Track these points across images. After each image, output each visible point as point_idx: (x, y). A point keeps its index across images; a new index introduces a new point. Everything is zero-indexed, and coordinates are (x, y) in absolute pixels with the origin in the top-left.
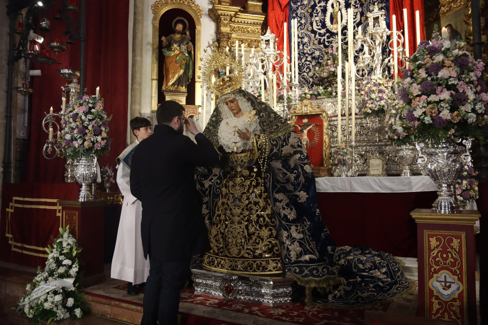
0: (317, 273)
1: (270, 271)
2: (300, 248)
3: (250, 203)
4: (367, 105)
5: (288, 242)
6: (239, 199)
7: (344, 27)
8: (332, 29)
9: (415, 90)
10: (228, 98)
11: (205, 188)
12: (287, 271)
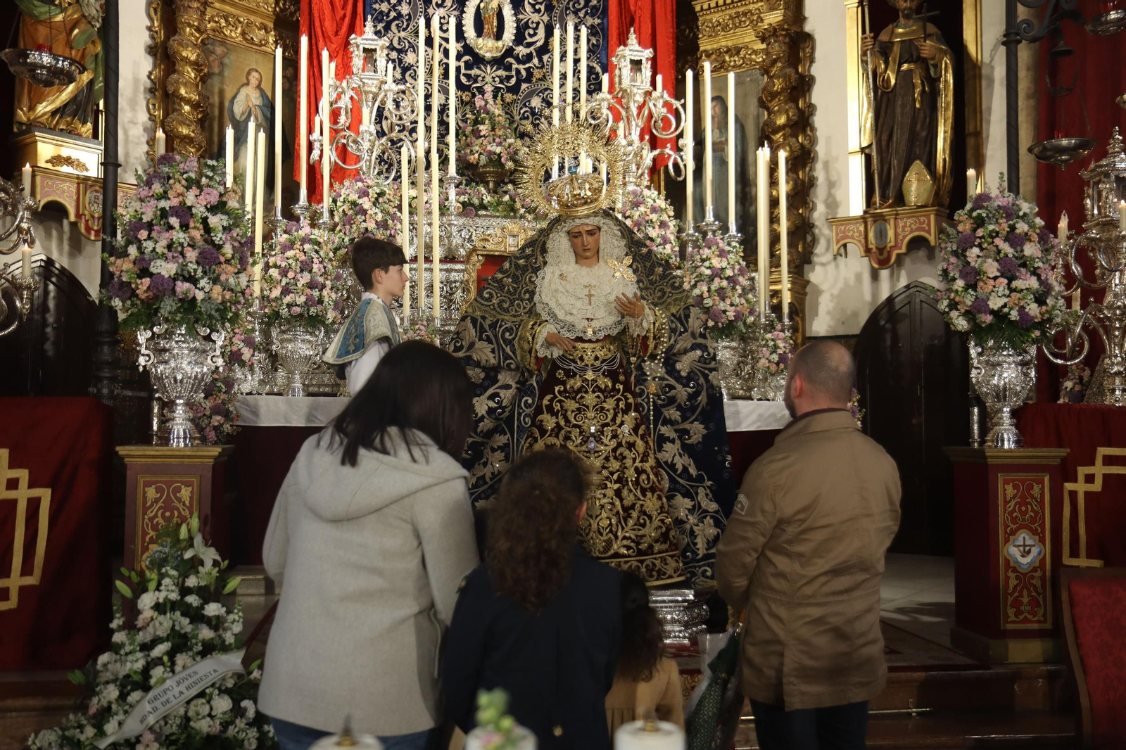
1: (670, 577)
2: (714, 529)
3: (620, 445)
5: (692, 519)
6: (595, 437)
7: (506, 50)
8: (480, 49)
9: (992, 268)
10: (587, 224)
11: (477, 415)
12: (689, 575)
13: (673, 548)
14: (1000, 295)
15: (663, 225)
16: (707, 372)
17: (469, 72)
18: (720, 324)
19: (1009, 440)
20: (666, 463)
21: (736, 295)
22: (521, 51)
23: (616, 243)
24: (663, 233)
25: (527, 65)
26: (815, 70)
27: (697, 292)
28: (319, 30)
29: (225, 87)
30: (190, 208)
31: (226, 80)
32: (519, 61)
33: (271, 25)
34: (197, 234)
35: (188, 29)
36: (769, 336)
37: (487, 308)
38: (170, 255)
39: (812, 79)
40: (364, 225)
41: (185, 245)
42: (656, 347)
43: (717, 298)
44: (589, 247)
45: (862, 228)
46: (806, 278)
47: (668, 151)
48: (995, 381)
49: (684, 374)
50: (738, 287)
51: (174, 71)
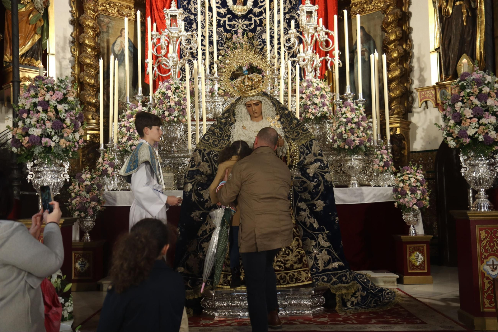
0: (346, 279)
1: (303, 281)
2: (328, 256)
4: (310, 110)
5: (315, 251)
7: (249, 11)
8: (236, 11)
9: (468, 113)
10: (253, 100)
11: (204, 199)
12: (314, 281)
13: (305, 266)
14: (473, 127)
15: (322, 96)
16: (323, 173)
17: (230, 23)
18: (352, 147)
19: (484, 207)
20: (301, 222)
21: (360, 132)
22: (257, 10)
23: (270, 109)
24: (323, 101)
25: (260, 18)
26: (411, 9)
27: (339, 131)
28: (155, 7)
29: (110, 38)
30: (48, 101)
31: (110, 35)
32: (255, 16)
33: (132, 6)
34: (52, 114)
35: (89, 11)
36: (378, 152)
37: (207, 145)
38: (38, 125)
39: (410, 14)
40: (169, 104)
41: (46, 120)
42: (292, 162)
43: (350, 134)
44: (256, 111)
45: (433, 93)
46: (409, 120)
47: (328, 57)
48: (474, 175)
49: (311, 175)
50: (361, 127)
51: (83, 32)
